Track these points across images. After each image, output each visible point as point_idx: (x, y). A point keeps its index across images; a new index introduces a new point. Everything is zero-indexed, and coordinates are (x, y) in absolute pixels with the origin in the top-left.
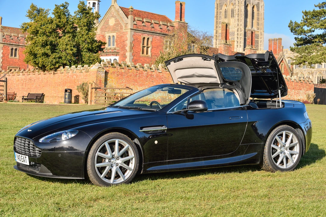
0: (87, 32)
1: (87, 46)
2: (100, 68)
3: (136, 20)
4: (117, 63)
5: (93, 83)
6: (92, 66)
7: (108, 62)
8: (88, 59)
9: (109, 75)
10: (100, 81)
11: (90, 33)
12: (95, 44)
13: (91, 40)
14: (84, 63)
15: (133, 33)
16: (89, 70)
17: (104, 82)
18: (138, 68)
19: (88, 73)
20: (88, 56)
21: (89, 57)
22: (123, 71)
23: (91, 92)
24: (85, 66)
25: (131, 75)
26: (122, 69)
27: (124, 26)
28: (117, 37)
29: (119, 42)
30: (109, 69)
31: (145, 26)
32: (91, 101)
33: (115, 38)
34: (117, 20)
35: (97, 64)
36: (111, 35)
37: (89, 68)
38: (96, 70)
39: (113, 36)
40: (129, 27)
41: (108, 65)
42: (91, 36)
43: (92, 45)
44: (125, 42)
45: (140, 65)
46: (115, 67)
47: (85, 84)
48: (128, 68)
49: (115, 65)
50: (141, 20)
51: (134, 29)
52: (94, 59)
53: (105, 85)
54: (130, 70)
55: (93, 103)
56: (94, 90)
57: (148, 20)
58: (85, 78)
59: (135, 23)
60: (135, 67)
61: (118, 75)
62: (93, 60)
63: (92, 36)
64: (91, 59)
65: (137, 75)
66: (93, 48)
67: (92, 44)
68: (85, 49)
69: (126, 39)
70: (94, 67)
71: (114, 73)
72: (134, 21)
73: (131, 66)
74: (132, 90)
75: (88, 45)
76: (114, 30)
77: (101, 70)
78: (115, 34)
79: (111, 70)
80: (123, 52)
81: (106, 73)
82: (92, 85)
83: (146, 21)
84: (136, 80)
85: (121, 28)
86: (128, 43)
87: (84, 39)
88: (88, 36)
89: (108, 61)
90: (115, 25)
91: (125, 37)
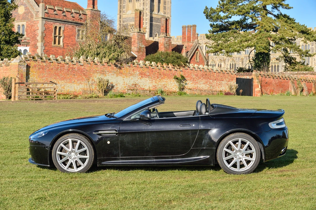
0: (4, 23)
1: (4, 37)
2: (21, 61)
3: (47, 8)
4: (38, 56)
5: (17, 78)
6: (13, 60)
7: (29, 56)
8: (7, 52)
9: (31, 69)
10: (22, 75)
11: (7, 24)
12: (13, 36)
13: (9, 32)
14: (2, 56)
15: (44, 22)
16: (10, 64)
17: (25, 76)
18: (59, 61)
19: (8, 67)
20: (6, 48)
21: (8, 50)
22: (44, 64)
23: (15, 87)
24: (5, 59)
25: (52, 69)
26: (44, 63)
27: (34, 15)
28: (27, 26)
29: (29, 32)
30: (30, 63)
31: (57, 14)
32: (15, 97)
33: (25, 27)
34: (26, 8)
35: (18, 57)
36: (21, 24)
37: (9, 61)
38: (18, 64)
39: (23, 25)
40: (41, 15)
41: (29, 58)
42: (8, 28)
43: (10, 37)
44: (36, 31)
45: (61, 58)
46: (37, 61)
47: (6, 79)
48: (49, 61)
49: (37, 58)
50: (53, 8)
51: (45, 17)
52: (13, 52)
53: (27, 79)
54: (52, 63)
55: (17, 99)
56: (17, 85)
57: (60, 8)
58: (5, 72)
59: (47, 11)
60: (57, 60)
61: (39, 69)
62: (11, 53)
63: (10, 27)
64: (9, 51)
65: (58, 68)
66: (10, 40)
67: (11, 35)
68: (3, 41)
69: (37, 29)
70: (15, 61)
71: (35, 66)
72: (45, 10)
73: (52, 59)
74: (56, 84)
75: (6, 37)
76: (23, 19)
77: (22, 63)
78: (24, 23)
79: (32, 63)
80: (34, 42)
81: (28, 67)
82: (15, 80)
83: (58, 9)
84: (58, 74)
85: (32, 16)
86: (39, 32)
87: (2, 31)
88: (6, 28)
89: (29, 54)
90: (25, 13)
91: (36, 26)
